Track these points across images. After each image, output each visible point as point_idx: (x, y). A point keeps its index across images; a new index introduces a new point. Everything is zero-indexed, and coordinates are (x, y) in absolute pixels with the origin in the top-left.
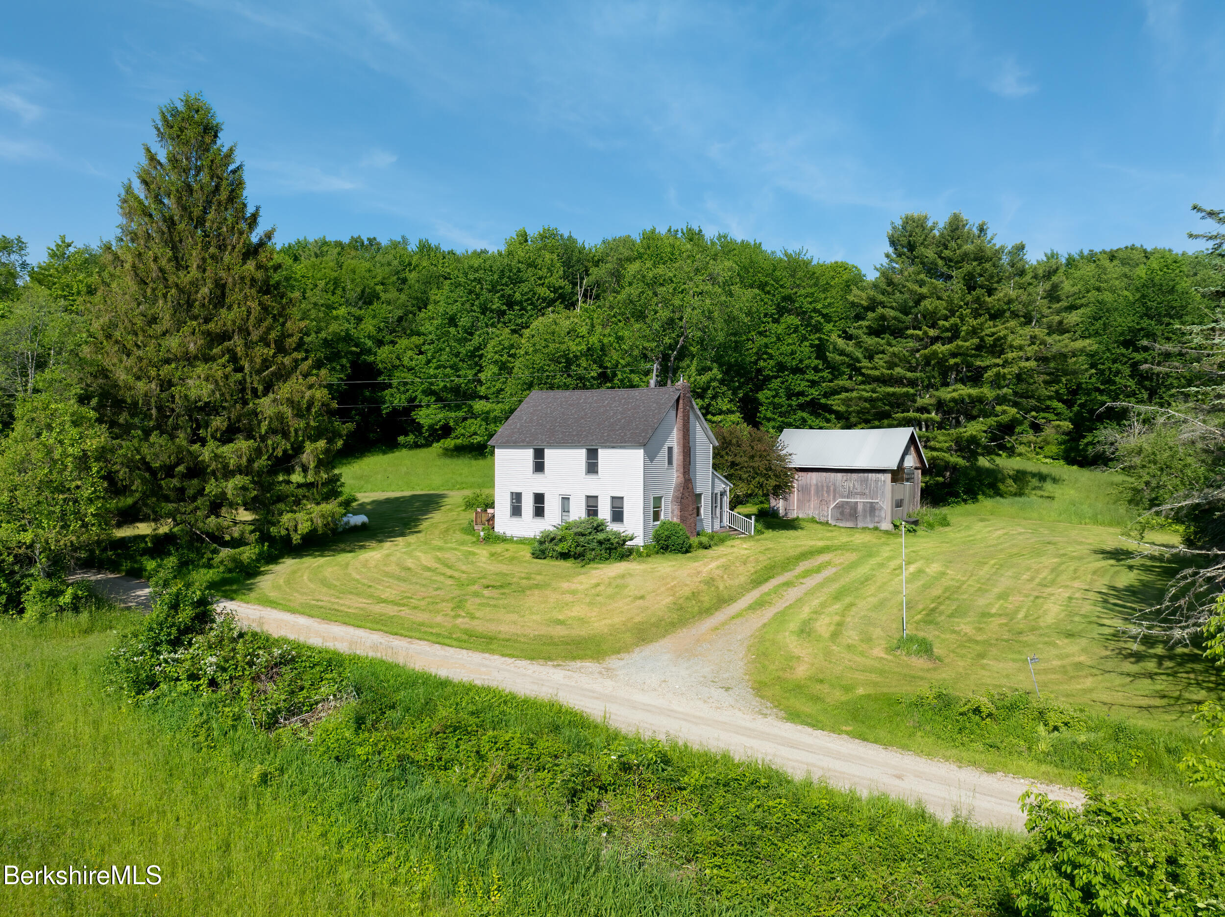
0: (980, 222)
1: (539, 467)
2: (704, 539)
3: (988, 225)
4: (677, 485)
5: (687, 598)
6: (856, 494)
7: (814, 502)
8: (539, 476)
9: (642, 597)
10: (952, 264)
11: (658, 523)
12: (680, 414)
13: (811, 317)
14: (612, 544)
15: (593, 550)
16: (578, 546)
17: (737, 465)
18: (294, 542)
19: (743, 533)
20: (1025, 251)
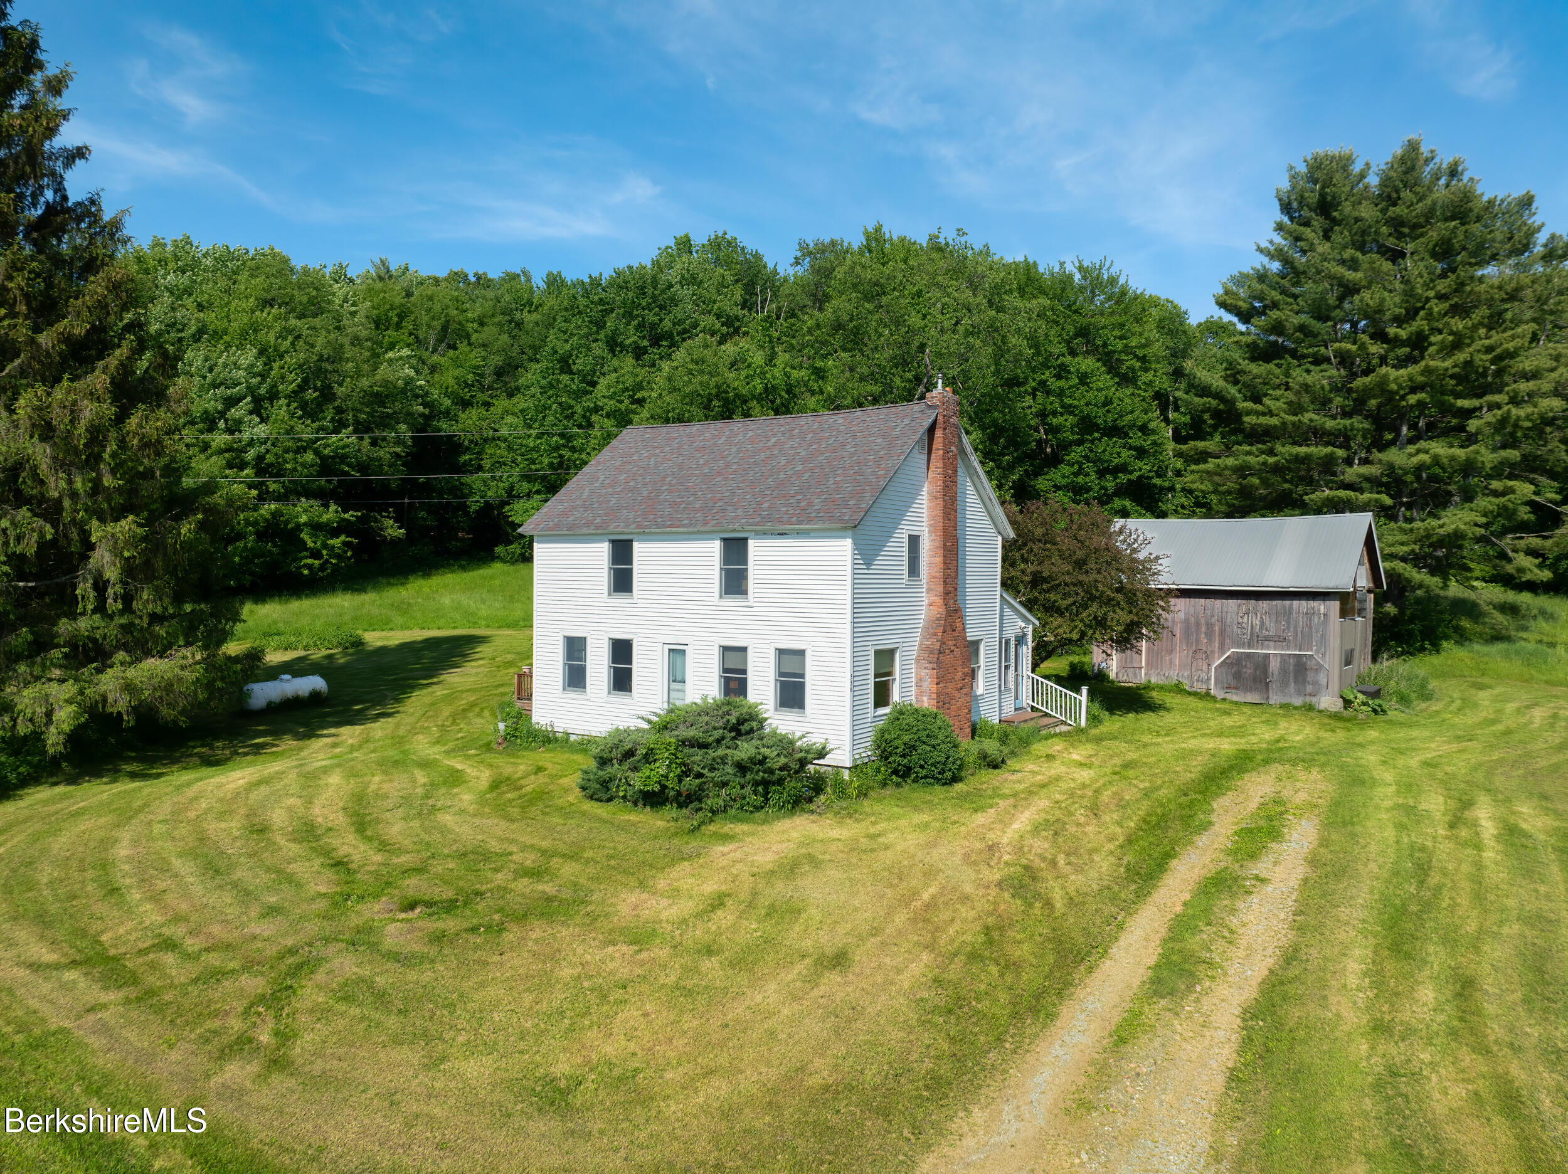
0: (1451, 159)
1: (622, 582)
2: (991, 746)
3: (1466, 164)
4: (930, 623)
5: (974, 956)
6: (1268, 639)
7: (1180, 654)
8: (621, 600)
9: (839, 960)
10: (1406, 230)
11: (886, 710)
12: (937, 461)
13: (1121, 361)
14: (771, 771)
15: (724, 784)
16: (686, 774)
17: (1045, 580)
18: (51, 751)
19: (1063, 723)
20: (1534, 206)
